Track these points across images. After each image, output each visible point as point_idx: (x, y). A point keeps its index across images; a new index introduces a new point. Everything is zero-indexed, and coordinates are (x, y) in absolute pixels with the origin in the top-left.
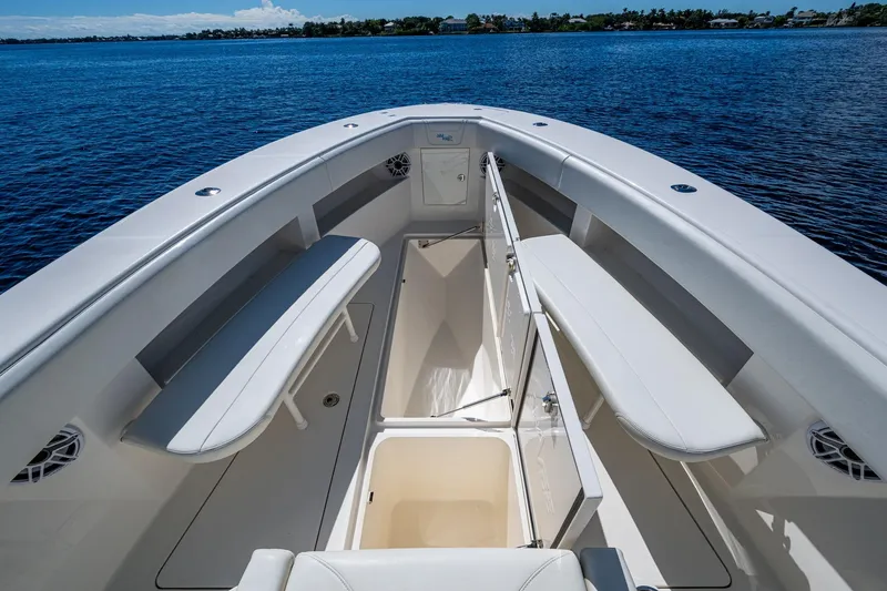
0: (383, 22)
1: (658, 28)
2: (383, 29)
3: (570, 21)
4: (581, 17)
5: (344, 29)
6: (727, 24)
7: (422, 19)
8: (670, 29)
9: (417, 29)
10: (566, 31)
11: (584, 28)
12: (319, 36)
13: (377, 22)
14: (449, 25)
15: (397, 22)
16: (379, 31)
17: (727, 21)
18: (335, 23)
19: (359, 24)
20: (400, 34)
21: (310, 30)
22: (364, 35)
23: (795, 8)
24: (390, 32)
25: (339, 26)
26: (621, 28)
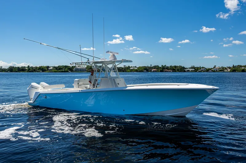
0: (48, 67)
1: (166, 71)
2: (48, 70)
3: (131, 68)
4: (136, 67)
5: (29, 69)
6: (192, 70)
7: (66, 67)
8: (170, 72)
9: (63, 70)
10: (129, 72)
11: (136, 71)
12: (16, 72)
13: (45, 67)
14: (78, 69)
15: (54, 67)
16: (46, 70)
17: (191, 69)
18: (25, 67)
19: (36, 68)
20: (55, 72)
21: (12, 69)
22: (38, 72)
23: (215, 66)
24: (51, 71)
25: (27, 68)
26: (151, 71)
